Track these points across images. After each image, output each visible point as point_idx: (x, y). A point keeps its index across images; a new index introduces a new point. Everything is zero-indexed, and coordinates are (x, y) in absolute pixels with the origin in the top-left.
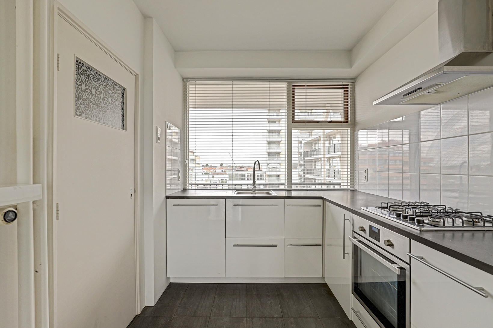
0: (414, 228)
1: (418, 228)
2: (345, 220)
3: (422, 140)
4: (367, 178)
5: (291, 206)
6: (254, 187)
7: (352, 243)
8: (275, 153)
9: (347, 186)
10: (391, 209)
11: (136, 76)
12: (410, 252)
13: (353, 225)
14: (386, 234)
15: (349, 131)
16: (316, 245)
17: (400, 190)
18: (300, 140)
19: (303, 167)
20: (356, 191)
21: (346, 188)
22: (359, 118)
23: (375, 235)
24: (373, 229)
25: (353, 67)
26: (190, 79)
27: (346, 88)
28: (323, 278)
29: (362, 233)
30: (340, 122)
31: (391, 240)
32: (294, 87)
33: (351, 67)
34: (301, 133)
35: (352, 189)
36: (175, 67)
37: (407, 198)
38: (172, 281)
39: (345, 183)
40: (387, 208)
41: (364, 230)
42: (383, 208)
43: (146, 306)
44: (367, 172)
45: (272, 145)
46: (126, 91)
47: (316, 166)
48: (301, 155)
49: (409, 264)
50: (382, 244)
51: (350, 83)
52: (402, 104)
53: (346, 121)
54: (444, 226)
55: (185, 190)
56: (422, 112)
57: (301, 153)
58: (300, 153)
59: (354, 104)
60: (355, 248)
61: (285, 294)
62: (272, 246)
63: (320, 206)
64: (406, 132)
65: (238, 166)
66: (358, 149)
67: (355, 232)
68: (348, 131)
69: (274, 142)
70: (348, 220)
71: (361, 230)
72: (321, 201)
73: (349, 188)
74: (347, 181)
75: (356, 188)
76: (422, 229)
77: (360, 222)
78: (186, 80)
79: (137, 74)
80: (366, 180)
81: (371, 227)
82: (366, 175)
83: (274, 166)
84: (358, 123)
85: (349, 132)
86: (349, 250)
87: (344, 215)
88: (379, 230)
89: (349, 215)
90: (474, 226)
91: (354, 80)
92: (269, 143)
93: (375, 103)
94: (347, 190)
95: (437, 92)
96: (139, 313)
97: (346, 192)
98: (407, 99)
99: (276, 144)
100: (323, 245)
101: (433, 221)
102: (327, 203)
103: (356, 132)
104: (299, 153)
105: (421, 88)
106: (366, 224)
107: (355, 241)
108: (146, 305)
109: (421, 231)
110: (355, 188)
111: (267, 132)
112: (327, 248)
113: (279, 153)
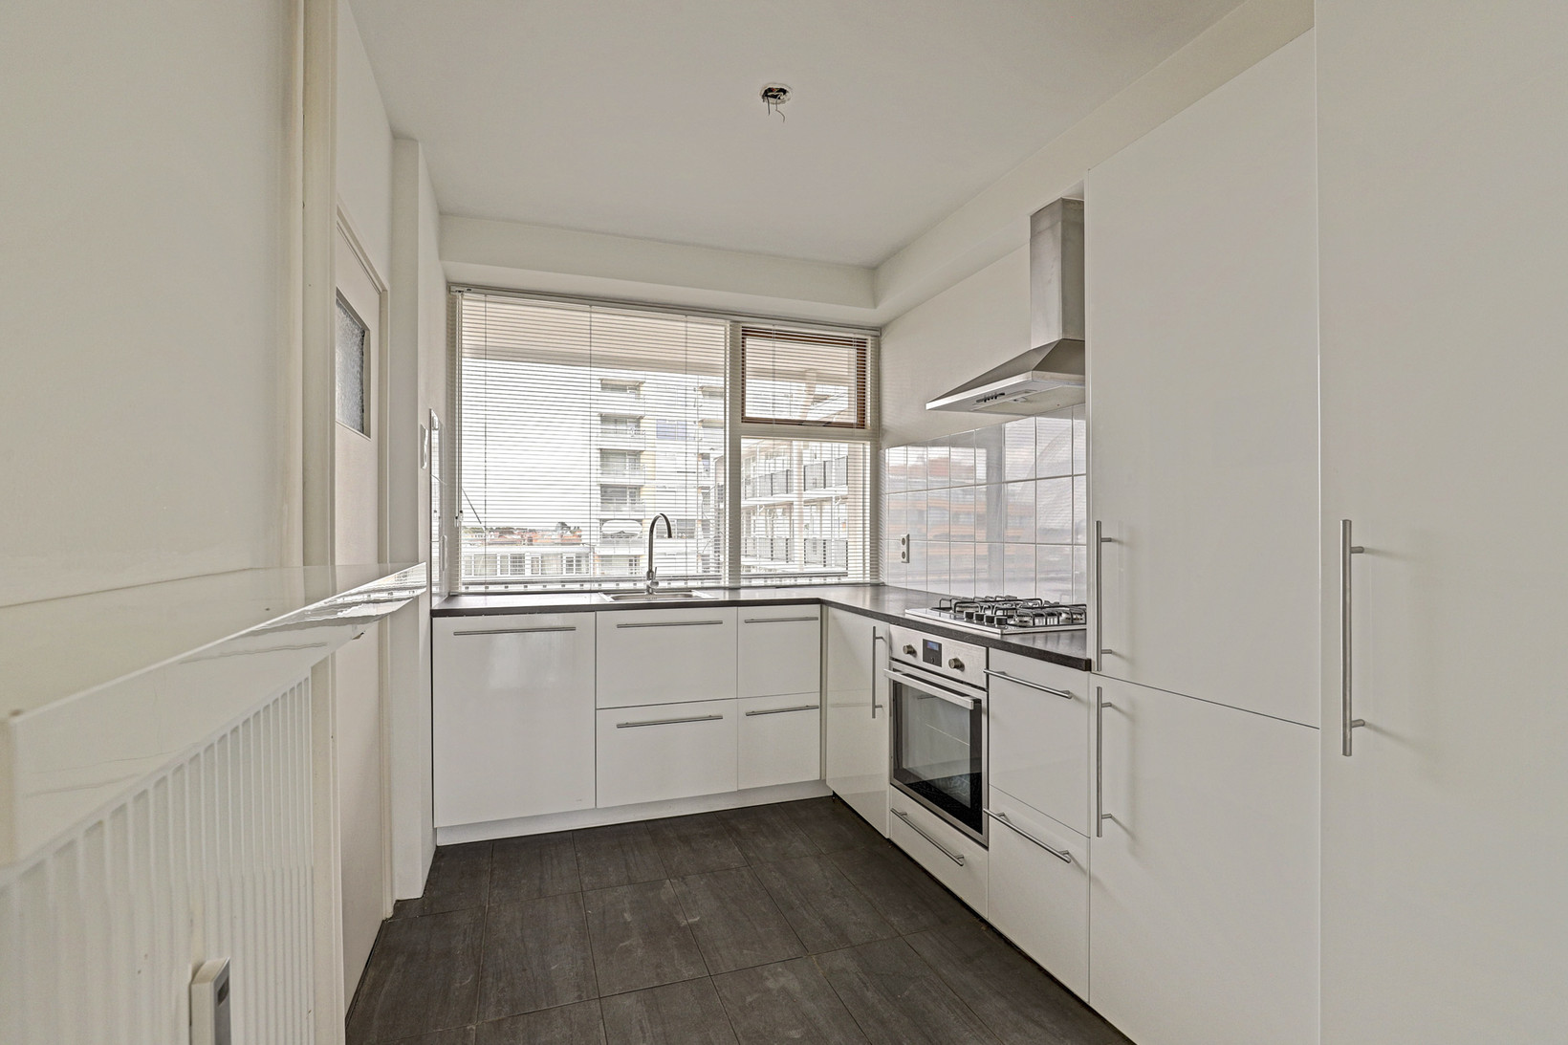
0: (993, 632)
1: (999, 631)
2: (875, 638)
3: (1008, 479)
4: (906, 556)
5: (752, 621)
6: (652, 583)
7: (890, 679)
8: (625, 487)
9: (864, 574)
10: (957, 609)
11: (382, 294)
12: (988, 668)
13: (891, 648)
14: (950, 649)
15: (868, 447)
16: (808, 708)
17: (970, 581)
18: (705, 450)
19: (712, 533)
20: (883, 585)
21: (861, 580)
22: (888, 419)
23: (933, 655)
24: (930, 646)
25: (879, 307)
26: (471, 287)
27: (861, 346)
28: (822, 781)
29: (909, 658)
30: (849, 426)
31: (960, 658)
32: (747, 332)
33: (875, 306)
34: (704, 427)
35: (874, 581)
36: (441, 257)
37: (983, 591)
38: (442, 841)
39: (858, 570)
40: (950, 608)
41: (911, 651)
42: (944, 609)
43: (398, 901)
44: (906, 541)
45: (615, 463)
46: (369, 335)
47: (752, 529)
48: (706, 495)
49: (986, 690)
50: (945, 668)
51: (869, 338)
52: (975, 411)
53: (862, 425)
54: (1034, 626)
55: (452, 596)
56: (1008, 425)
57: (708, 488)
58: (702, 488)
59: (879, 387)
60: (897, 688)
61: (742, 827)
62: (711, 718)
63: (816, 619)
64: (982, 453)
65: (492, 530)
66: (887, 491)
67: (897, 660)
68: (864, 448)
69: (622, 453)
70: (882, 638)
71: (909, 653)
72: (817, 607)
73: (868, 580)
74: (864, 564)
75: (884, 579)
76: (1005, 632)
77: (902, 636)
78: (458, 289)
79: (385, 290)
80: (905, 560)
81: (925, 642)
82: (904, 548)
83: (621, 529)
84: (886, 431)
85: (868, 450)
86: (884, 697)
87: (874, 628)
88: (940, 645)
89: (882, 627)
90: (1073, 624)
91: (878, 331)
92: (605, 454)
93: (929, 406)
94: (864, 585)
95: (1027, 400)
96: (389, 915)
97: (861, 589)
98: (983, 405)
99: (627, 460)
100: (821, 707)
101: (1021, 621)
102: (832, 611)
103: (882, 451)
104: (698, 488)
105: (1003, 394)
106: (917, 639)
107: (899, 677)
108: (399, 896)
109: (1002, 634)
110: (882, 580)
111: (599, 418)
112: (831, 713)
113: (638, 488)
